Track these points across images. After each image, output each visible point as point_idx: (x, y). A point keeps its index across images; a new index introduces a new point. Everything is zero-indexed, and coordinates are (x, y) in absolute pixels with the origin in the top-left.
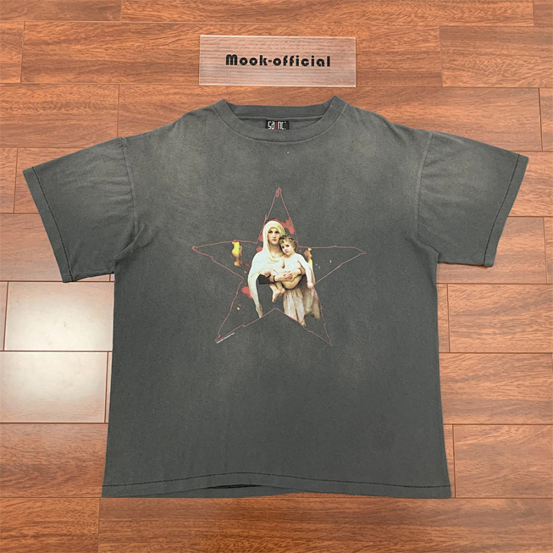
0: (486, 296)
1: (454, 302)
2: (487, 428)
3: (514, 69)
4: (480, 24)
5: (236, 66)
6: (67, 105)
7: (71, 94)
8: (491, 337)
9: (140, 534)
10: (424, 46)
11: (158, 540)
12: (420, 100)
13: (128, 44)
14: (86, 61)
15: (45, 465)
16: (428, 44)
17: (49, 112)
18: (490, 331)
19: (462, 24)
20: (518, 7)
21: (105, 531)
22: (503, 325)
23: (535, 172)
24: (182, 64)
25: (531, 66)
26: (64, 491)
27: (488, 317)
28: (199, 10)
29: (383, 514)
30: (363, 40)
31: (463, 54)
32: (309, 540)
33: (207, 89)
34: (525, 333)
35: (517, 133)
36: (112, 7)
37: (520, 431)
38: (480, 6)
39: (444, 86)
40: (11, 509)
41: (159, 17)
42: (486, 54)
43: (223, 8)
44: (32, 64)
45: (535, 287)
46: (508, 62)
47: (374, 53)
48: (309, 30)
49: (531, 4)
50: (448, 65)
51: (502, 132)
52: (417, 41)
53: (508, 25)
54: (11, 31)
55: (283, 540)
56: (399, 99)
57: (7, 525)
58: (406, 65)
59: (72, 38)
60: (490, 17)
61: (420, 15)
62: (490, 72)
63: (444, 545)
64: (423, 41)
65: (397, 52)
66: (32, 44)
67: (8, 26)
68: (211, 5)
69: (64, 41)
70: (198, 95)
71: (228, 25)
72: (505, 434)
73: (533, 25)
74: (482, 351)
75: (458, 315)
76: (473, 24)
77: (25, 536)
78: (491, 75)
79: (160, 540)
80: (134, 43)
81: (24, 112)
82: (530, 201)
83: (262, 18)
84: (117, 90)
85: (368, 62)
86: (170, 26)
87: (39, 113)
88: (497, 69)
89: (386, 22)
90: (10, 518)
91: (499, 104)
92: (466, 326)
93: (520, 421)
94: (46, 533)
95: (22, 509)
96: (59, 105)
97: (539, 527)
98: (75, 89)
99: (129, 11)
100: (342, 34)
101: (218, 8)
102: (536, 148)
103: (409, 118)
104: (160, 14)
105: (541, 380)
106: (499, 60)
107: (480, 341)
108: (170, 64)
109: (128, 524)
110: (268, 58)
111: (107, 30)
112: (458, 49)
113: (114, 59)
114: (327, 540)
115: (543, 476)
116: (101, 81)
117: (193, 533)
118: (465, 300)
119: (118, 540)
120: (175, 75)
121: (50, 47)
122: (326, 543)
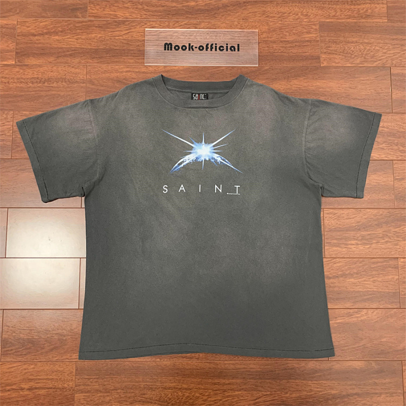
0: (351, 217)
1: (328, 222)
2: (351, 311)
3: (372, 53)
4: (348, 20)
5: (171, 51)
6: (49, 80)
7: (52, 72)
8: (355, 246)
9: (104, 387)
10: (307, 37)
11: (117, 391)
12: (304, 76)
13: (93, 35)
14: (62, 48)
15: (35, 339)
17: (35, 85)
18: (353, 242)
19: (335, 20)
20: (376, 8)
21: (80, 385)
22: (363, 238)
23: (387, 128)
24: (132, 50)
25: (385, 51)
26: (50, 357)
27: (352, 232)
28: (144, 10)
29: (277, 372)
30: (264, 32)
31: (335, 42)
32: (225, 391)
33: (151, 69)
34: (379, 244)
35: (375, 99)
36: (81, 8)
37: (375, 313)
38: (348, 7)
39: (322, 65)
40: (12, 370)
41: (116, 16)
42: (352, 42)
43: (161, 9)
44: (23, 50)
45: (387, 211)
46: (368, 48)
47: (271, 42)
48: (224, 25)
49: (385, 6)
50: (325, 50)
51: (364, 99)
52: (303, 33)
53: (369, 21)
54: (7, 26)
55: (206, 391)
56: (289, 75)
57: (10, 381)
58: (294, 51)
59: (52, 31)
60: (356, 15)
61: (304, 14)
62: (356, 56)
63: (320, 393)
64: (307, 33)
65: (288, 41)
66: (23, 35)
67: (5, 22)
68: (153, 6)
69: (46, 33)
70: (143, 72)
71: (166, 21)
72: (364, 316)
73: (386, 21)
74: (348, 257)
75: (330, 231)
76: (343, 20)
77: (22, 389)
78: (356, 58)
79: (119, 391)
80: (97, 35)
81: (18, 85)
82: (383, 149)
83: (190, 16)
84: (85, 69)
85: (267, 49)
86: (123, 22)
87: (28, 86)
88: (360, 53)
89: (280, 19)
90: (12, 376)
91: (362, 79)
92: (336, 239)
93: (375, 306)
94: (37, 387)
95: (20, 370)
96: (43, 80)
97: (387, 380)
98: (55, 68)
99: (93, 11)
100: (248, 28)
101: (158, 9)
102: (388, 111)
103: (296, 89)
104: (116, 13)
105: (390, 277)
106: (362, 47)
107: (346, 249)
108: (124, 50)
109: (96, 380)
110: (195, 46)
111: (77, 25)
112: (332, 38)
113: (83, 47)
114: (237, 391)
115: (391, 345)
116: (73, 63)
117: (142, 386)
118: (336, 220)
119: (88, 392)
120: (127, 58)
121: (36, 37)
122: (237, 393)
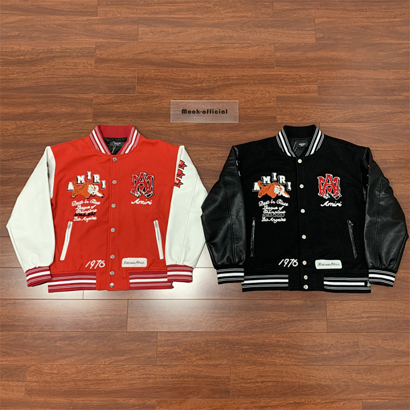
16: (270, 104)
